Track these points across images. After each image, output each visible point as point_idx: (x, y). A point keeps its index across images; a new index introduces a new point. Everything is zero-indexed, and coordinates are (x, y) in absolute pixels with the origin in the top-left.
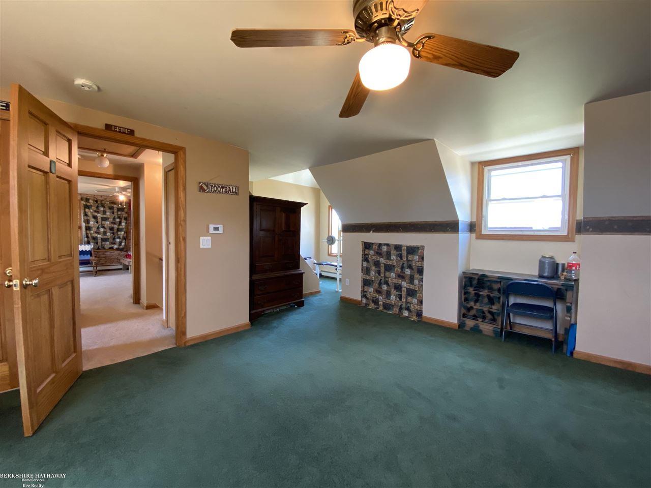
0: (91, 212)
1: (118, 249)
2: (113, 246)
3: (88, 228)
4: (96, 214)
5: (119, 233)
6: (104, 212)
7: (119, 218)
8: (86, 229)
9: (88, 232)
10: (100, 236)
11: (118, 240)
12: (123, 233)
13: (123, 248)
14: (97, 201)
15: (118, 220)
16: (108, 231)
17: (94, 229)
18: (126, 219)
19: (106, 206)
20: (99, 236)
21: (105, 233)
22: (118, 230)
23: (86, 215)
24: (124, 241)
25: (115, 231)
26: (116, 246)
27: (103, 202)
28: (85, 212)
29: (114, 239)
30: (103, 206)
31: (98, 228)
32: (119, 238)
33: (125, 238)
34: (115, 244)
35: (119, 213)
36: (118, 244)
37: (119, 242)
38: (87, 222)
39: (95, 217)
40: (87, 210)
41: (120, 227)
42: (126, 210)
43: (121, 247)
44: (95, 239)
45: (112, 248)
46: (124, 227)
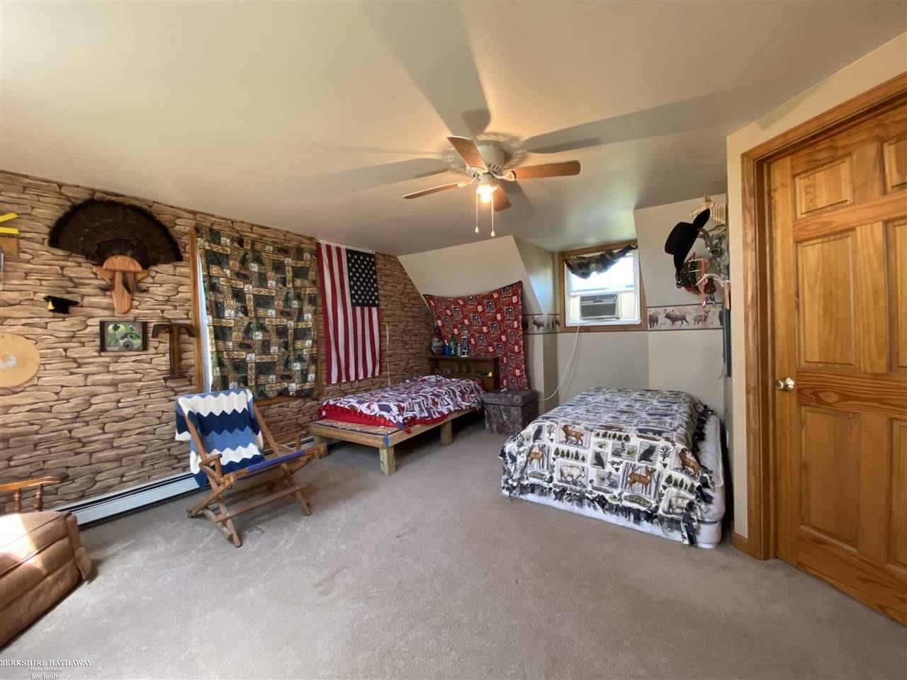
0: (225, 276)
1: (300, 394)
2: (285, 384)
3: (220, 333)
4: (240, 285)
5: (299, 344)
6: (262, 280)
7: (298, 297)
8: (217, 337)
9: (220, 343)
10: (253, 356)
11: (297, 366)
12: (309, 343)
13: (312, 390)
14: (241, 242)
15: (295, 304)
16: (274, 339)
17: (237, 336)
18: (312, 301)
19: (266, 261)
20: (251, 357)
21: (266, 345)
22: (300, 334)
23: (212, 287)
24: (313, 368)
25: (290, 338)
26: (294, 387)
27: (258, 247)
28: (209, 277)
29: (287, 363)
30: (258, 260)
31: (248, 331)
32: (300, 359)
33: (314, 360)
34: (288, 378)
35: (298, 282)
36: (298, 378)
37: (302, 371)
38: (216, 309)
39: (238, 295)
40: (215, 270)
41: (301, 325)
42: (312, 274)
43: (307, 386)
44: (240, 366)
45: (283, 393)
46: (310, 325)
